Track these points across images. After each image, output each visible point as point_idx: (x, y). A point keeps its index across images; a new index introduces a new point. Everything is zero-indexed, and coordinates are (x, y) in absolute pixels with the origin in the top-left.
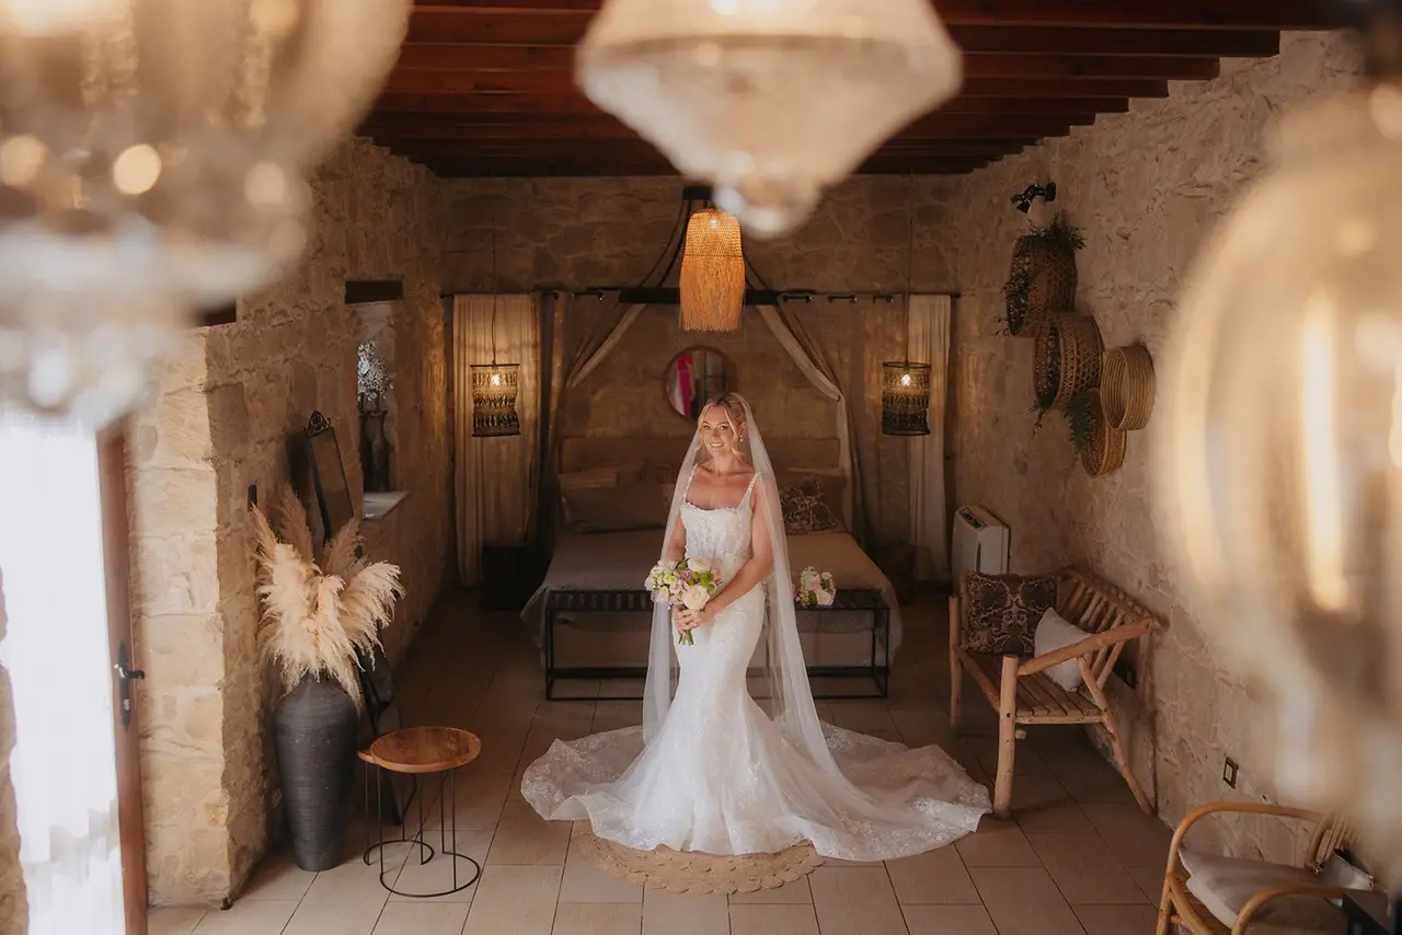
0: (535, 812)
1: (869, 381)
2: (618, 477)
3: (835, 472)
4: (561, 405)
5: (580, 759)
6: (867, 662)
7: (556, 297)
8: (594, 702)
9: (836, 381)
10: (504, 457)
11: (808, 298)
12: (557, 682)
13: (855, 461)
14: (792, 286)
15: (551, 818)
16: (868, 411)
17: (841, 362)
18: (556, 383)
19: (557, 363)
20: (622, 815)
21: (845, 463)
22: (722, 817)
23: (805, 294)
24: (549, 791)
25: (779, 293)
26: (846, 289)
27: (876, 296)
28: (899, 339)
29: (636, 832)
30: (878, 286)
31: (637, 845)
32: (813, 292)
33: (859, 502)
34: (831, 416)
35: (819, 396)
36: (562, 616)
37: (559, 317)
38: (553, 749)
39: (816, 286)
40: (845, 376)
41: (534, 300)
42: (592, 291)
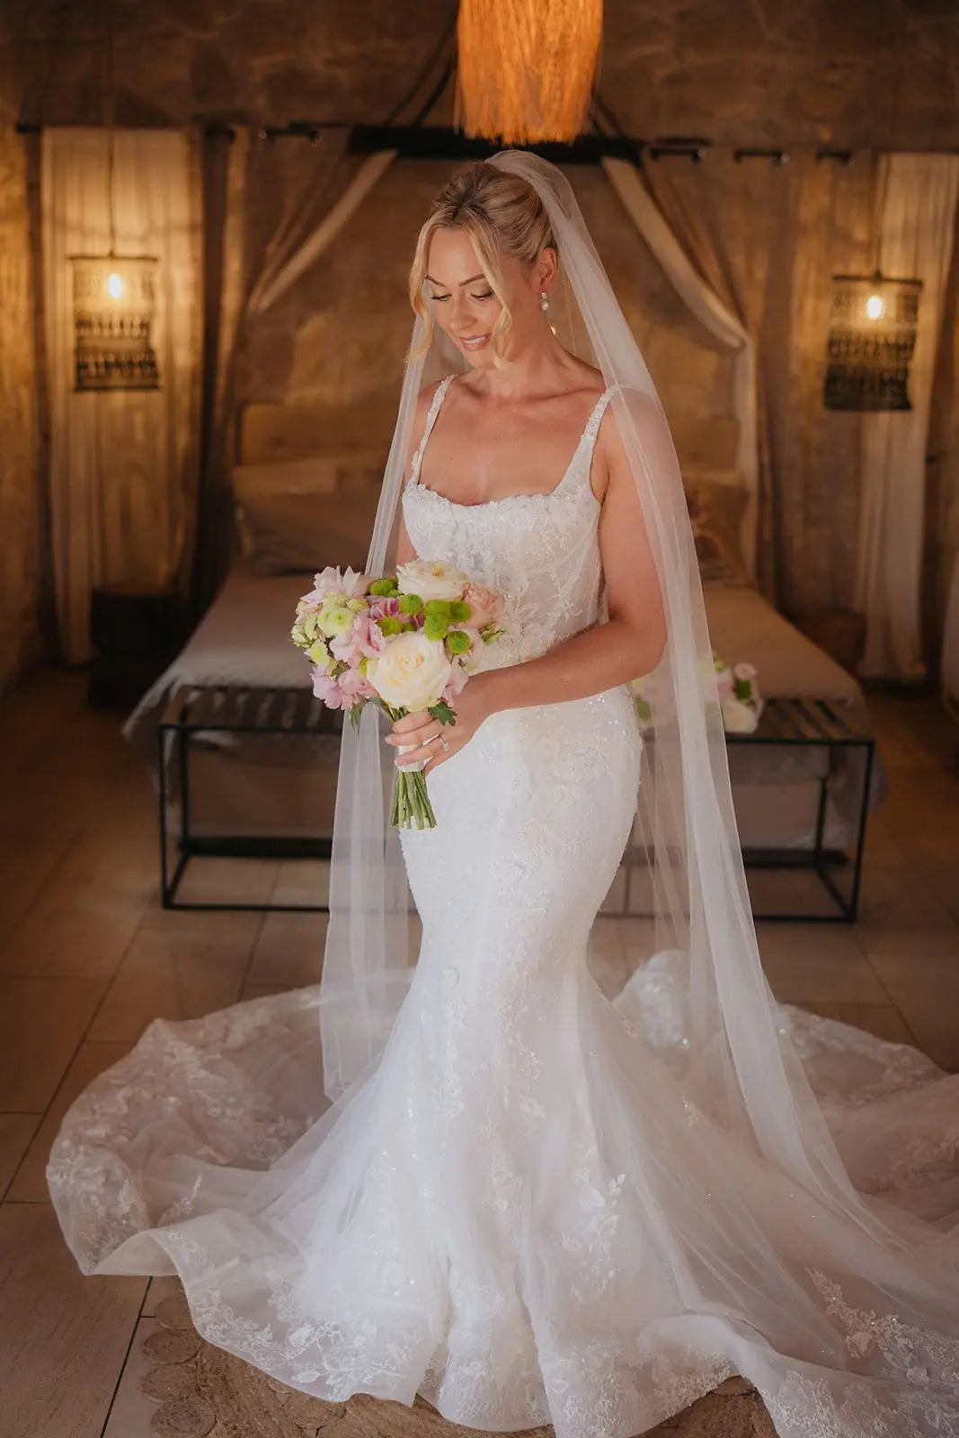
0: (64, 1244)
1: (801, 311)
2: (342, 476)
3: (727, 478)
4: (241, 341)
5: (203, 1074)
6: (806, 840)
7: (232, 136)
8: (259, 915)
9: (739, 310)
10: (140, 436)
11: (695, 156)
12: (197, 865)
13: (766, 460)
14: (667, 131)
15: (101, 1269)
16: (795, 368)
17: (750, 273)
18: (231, 300)
19: (234, 266)
20: (273, 1276)
21: (748, 461)
22: (526, 1316)
23: (689, 148)
24: (108, 1182)
25: (642, 144)
26: (765, 140)
27: (824, 153)
28: (860, 234)
29: (300, 1336)
30: (825, 135)
31: (302, 1380)
32: (705, 143)
33: (768, 535)
34: (726, 380)
35: (707, 339)
36: (203, 735)
37: (236, 179)
38: (146, 1044)
39: (711, 131)
40: (755, 303)
41: (191, 142)
42: (299, 128)
